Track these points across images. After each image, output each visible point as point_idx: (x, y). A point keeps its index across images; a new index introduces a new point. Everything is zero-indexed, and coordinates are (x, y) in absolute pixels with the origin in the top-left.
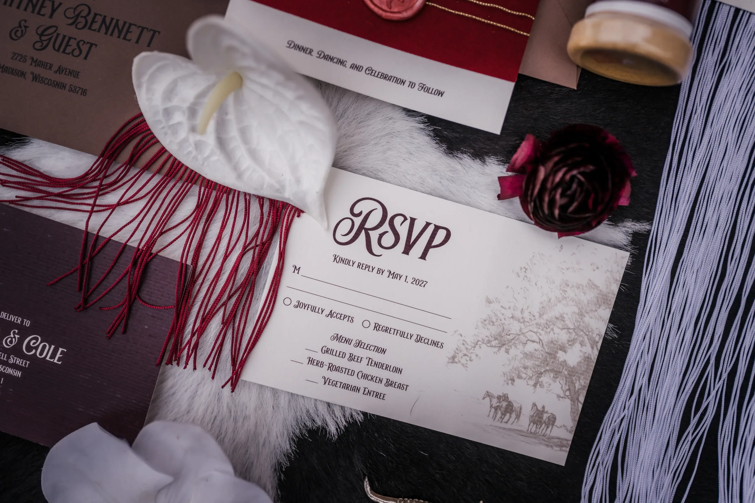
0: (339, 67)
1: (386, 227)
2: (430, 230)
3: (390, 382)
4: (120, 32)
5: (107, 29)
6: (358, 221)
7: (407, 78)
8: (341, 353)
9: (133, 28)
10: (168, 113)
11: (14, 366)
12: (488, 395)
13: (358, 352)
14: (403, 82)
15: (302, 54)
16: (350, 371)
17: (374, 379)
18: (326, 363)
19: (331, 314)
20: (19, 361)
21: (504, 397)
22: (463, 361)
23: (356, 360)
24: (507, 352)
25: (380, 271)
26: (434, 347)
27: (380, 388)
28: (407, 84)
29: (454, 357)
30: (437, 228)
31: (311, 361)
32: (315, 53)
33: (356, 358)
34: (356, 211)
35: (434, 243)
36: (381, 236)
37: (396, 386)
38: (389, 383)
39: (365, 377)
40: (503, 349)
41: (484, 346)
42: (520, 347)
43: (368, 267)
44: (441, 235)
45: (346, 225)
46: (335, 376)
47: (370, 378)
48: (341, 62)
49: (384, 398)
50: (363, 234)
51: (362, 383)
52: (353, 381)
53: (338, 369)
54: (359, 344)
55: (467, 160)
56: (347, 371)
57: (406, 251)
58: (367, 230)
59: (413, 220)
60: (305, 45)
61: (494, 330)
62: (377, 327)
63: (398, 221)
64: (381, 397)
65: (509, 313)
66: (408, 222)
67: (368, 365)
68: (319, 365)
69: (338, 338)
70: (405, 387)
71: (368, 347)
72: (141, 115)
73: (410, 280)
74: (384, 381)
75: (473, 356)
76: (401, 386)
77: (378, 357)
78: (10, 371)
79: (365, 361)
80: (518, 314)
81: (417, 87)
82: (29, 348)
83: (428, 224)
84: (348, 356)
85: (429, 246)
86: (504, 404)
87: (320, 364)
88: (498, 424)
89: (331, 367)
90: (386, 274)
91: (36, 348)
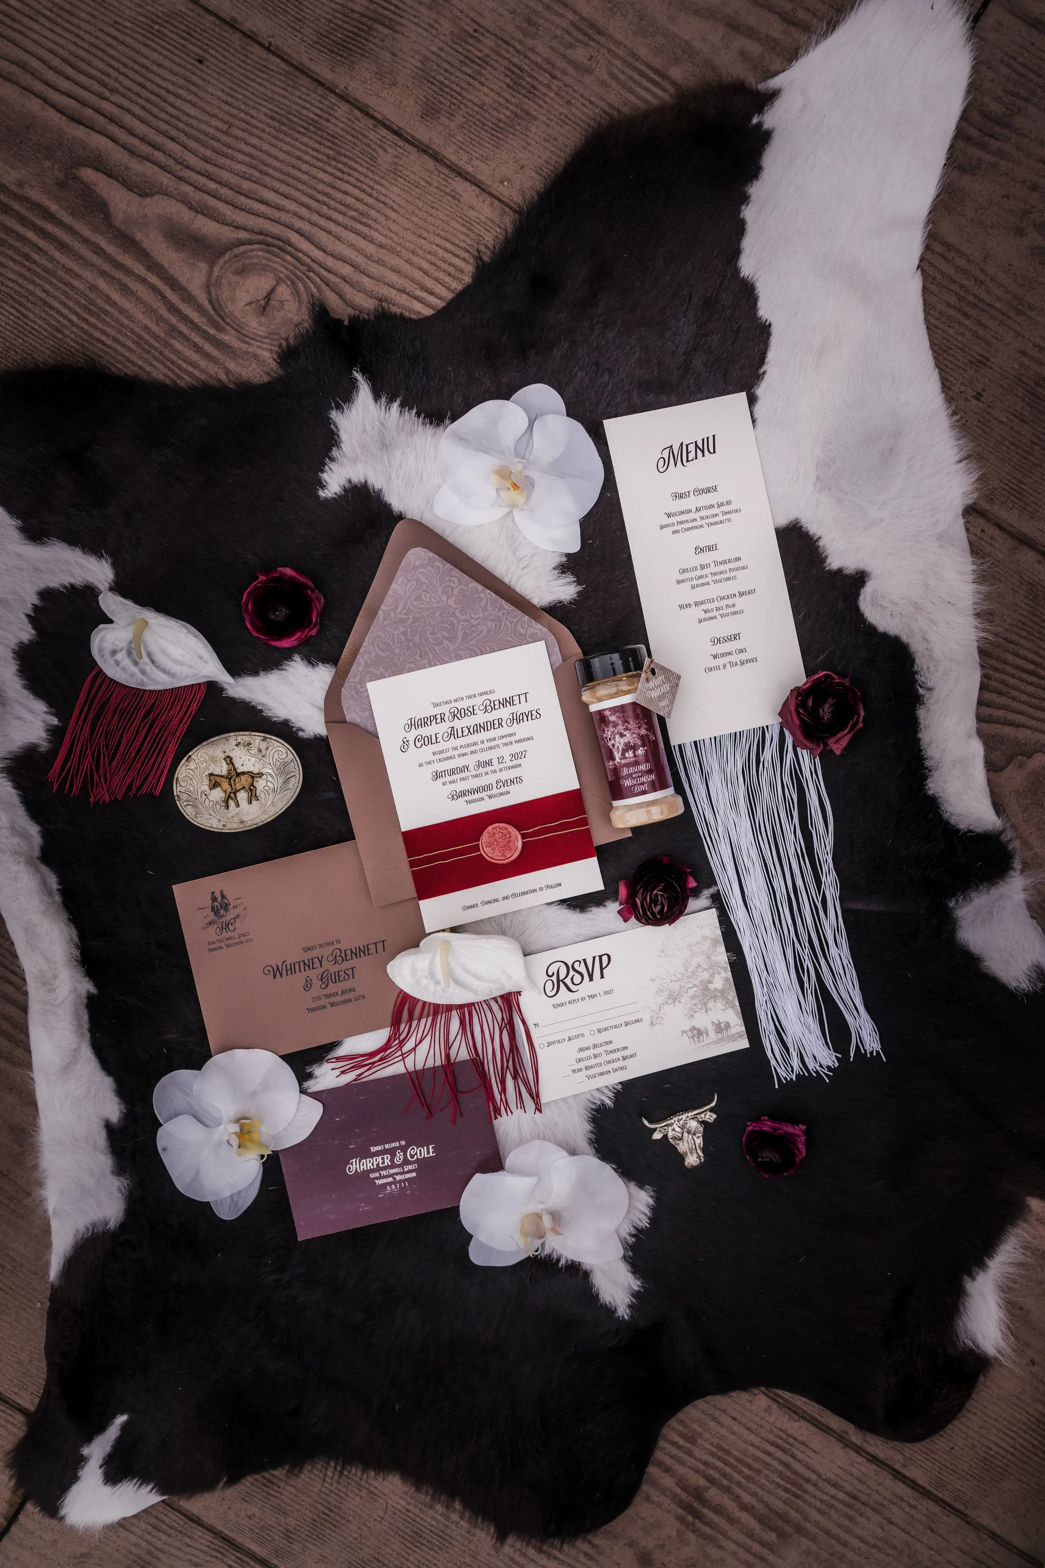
0: (496, 903)
1: (572, 973)
2: (597, 960)
4: (364, 953)
5: (356, 955)
6: (554, 978)
7: (537, 887)
8: (588, 1057)
9: (370, 947)
10: (418, 982)
11: (409, 1171)
12: (684, 1032)
13: (597, 1051)
14: (536, 890)
15: (473, 909)
16: (599, 1064)
17: (615, 1060)
18: (583, 1067)
19: (570, 1039)
20: (410, 1167)
21: (694, 1028)
22: (658, 1021)
23: (598, 1056)
24: (680, 1002)
25: (583, 999)
26: (637, 1024)
27: (621, 1063)
28: (538, 890)
29: (652, 1023)
30: (600, 957)
31: (574, 1071)
32: (479, 905)
33: (598, 1054)
34: (550, 974)
35: (604, 966)
36: (572, 979)
37: (629, 1058)
38: (624, 1058)
39: (609, 1062)
40: (677, 1002)
41: (665, 1007)
42: (685, 995)
43: (574, 1001)
44: (605, 959)
45: (550, 984)
46: (592, 1072)
47: (612, 1061)
48: (496, 900)
49: (627, 1068)
50: (561, 984)
51: (609, 1067)
52: (604, 1069)
53: (591, 1067)
54: (595, 1046)
55: (595, 910)
56: (597, 1065)
57: (591, 979)
58: (562, 981)
59: (585, 960)
60: (472, 904)
61: (665, 994)
62: (599, 1031)
63: (576, 966)
64: (625, 1068)
65: (668, 980)
66: (582, 963)
67: (607, 1055)
69: (581, 1050)
70: (635, 1055)
71: (601, 1045)
72: (402, 990)
73: (602, 994)
74: (621, 1058)
75: (663, 1016)
76: (631, 1056)
77: (610, 1048)
78: (408, 1176)
79: (604, 1054)
80: (674, 978)
81: (544, 888)
82: (412, 1156)
83: (594, 958)
84: (593, 1056)
85: (602, 969)
86: (696, 1032)
87: (580, 1070)
88: (699, 1045)
89: (587, 1068)
90: (587, 998)
91: (416, 1154)
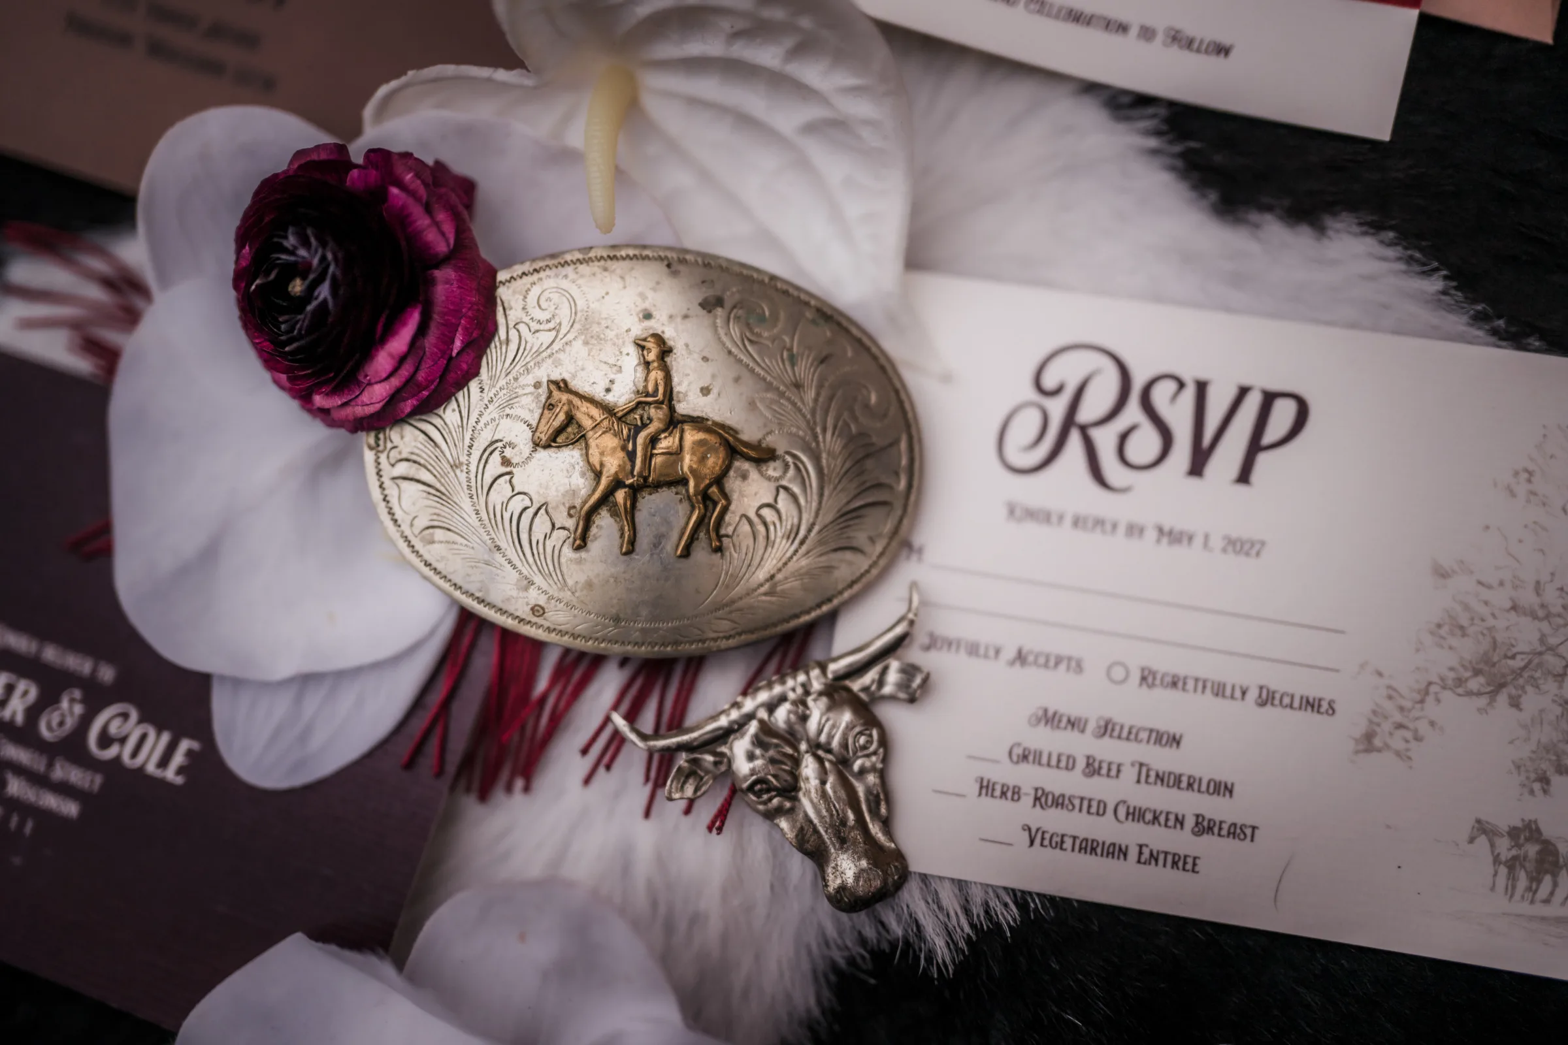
1: (1133, 412)
2: (1251, 406)
3: (1205, 824)
6: (1057, 408)
8: (1064, 759)
12: (1482, 828)
13: (1108, 750)
14: (1123, 28)
16: (1094, 804)
17: (1162, 819)
18: (1027, 789)
19: (1021, 658)
21: (1528, 832)
22: (1397, 743)
23: (1104, 771)
24: (1515, 703)
25: (1135, 530)
26: (1308, 716)
27: (1182, 841)
28: (1134, 31)
29: (1369, 737)
30: (1269, 398)
31: (986, 787)
33: (1105, 766)
34: (1049, 382)
35: (1269, 437)
36: (1124, 437)
37: (1224, 832)
38: (1204, 826)
39: (1136, 814)
40: (1502, 699)
41: (1447, 695)
42: (1550, 686)
43: (1099, 523)
44: (1283, 414)
45: (1028, 423)
46: (1054, 821)
47: (1149, 816)
49: (1197, 869)
50: (1075, 440)
51: (1131, 834)
52: (1105, 829)
53: (1059, 802)
54: (1107, 729)
56: (1085, 804)
57: (1197, 467)
58: (1083, 429)
59: (1202, 388)
61: (1468, 648)
62: (1147, 678)
63: (1161, 395)
64: (1189, 867)
65: (1501, 599)
66: (1189, 394)
67: (1138, 781)
68: (1009, 794)
69: (1049, 719)
70: (1248, 831)
71: (1132, 735)
73: (1217, 542)
74: (1190, 822)
75: (1423, 727)
76: (1236, 832)
77: (1162, 759)
79: (1129, 773)
80: (1528, 598)
81: (1160, 37)
83: (1243, 391)
84: (1081, 764)
85: (1255, 447)
86: (1532, 850)
87: (1011, 793)
88: (1525, 908)
89: (1041, 798)
90: (1151, 534)
91: (123, 740)
